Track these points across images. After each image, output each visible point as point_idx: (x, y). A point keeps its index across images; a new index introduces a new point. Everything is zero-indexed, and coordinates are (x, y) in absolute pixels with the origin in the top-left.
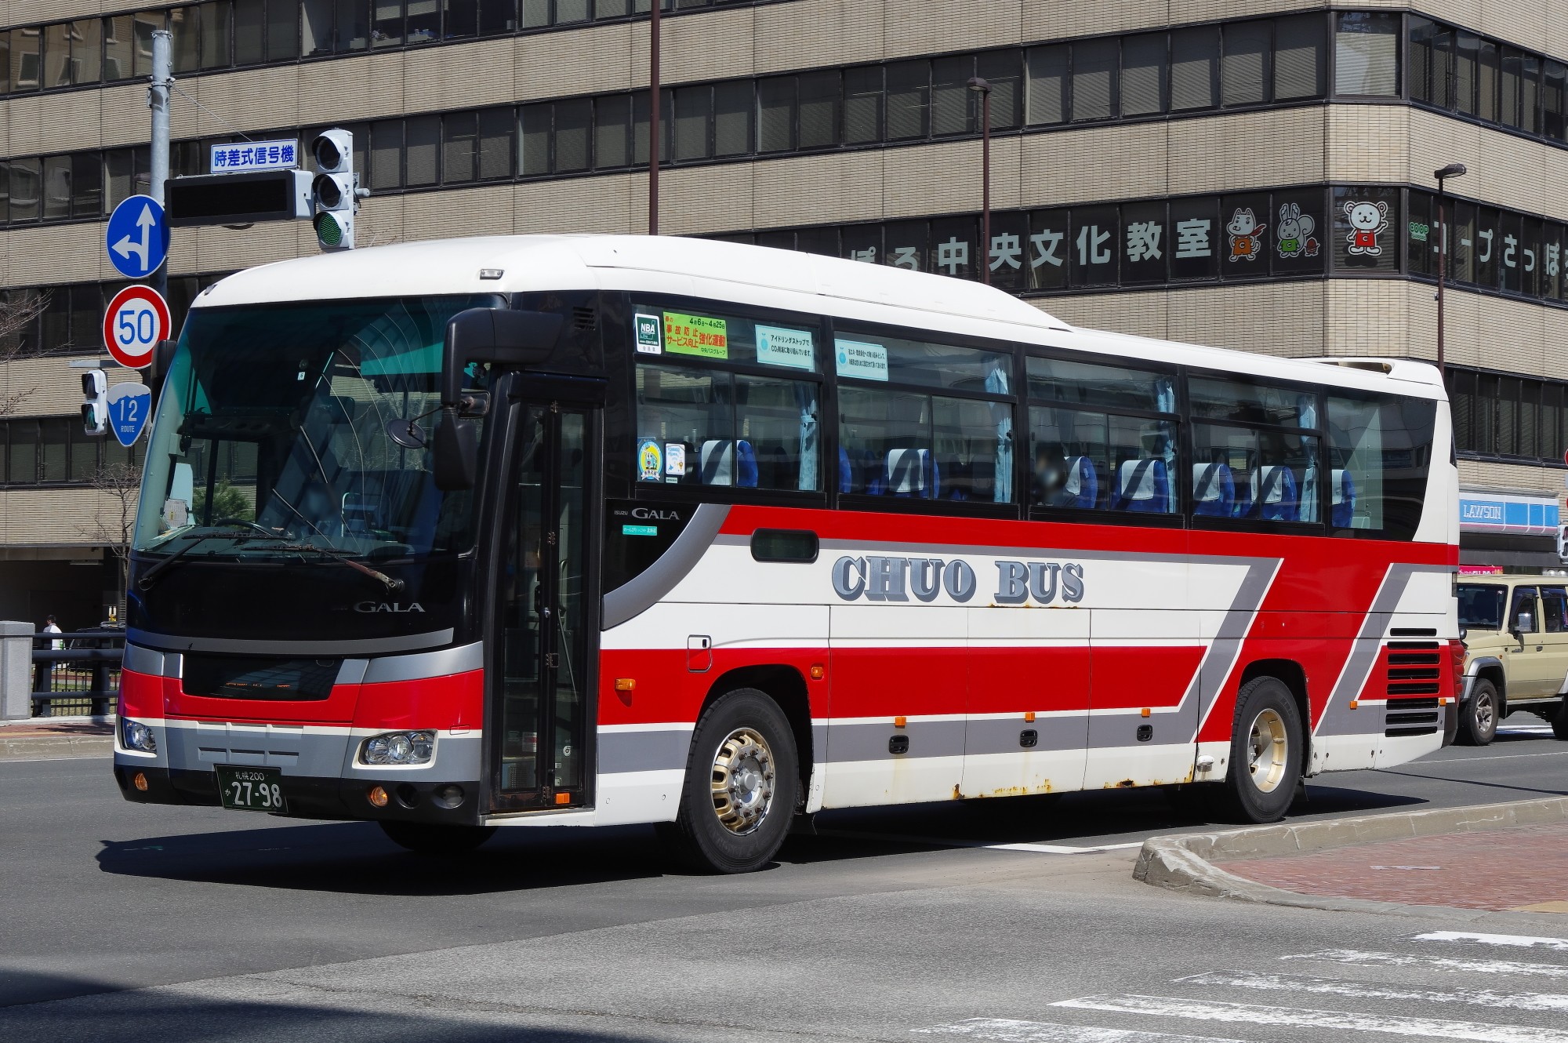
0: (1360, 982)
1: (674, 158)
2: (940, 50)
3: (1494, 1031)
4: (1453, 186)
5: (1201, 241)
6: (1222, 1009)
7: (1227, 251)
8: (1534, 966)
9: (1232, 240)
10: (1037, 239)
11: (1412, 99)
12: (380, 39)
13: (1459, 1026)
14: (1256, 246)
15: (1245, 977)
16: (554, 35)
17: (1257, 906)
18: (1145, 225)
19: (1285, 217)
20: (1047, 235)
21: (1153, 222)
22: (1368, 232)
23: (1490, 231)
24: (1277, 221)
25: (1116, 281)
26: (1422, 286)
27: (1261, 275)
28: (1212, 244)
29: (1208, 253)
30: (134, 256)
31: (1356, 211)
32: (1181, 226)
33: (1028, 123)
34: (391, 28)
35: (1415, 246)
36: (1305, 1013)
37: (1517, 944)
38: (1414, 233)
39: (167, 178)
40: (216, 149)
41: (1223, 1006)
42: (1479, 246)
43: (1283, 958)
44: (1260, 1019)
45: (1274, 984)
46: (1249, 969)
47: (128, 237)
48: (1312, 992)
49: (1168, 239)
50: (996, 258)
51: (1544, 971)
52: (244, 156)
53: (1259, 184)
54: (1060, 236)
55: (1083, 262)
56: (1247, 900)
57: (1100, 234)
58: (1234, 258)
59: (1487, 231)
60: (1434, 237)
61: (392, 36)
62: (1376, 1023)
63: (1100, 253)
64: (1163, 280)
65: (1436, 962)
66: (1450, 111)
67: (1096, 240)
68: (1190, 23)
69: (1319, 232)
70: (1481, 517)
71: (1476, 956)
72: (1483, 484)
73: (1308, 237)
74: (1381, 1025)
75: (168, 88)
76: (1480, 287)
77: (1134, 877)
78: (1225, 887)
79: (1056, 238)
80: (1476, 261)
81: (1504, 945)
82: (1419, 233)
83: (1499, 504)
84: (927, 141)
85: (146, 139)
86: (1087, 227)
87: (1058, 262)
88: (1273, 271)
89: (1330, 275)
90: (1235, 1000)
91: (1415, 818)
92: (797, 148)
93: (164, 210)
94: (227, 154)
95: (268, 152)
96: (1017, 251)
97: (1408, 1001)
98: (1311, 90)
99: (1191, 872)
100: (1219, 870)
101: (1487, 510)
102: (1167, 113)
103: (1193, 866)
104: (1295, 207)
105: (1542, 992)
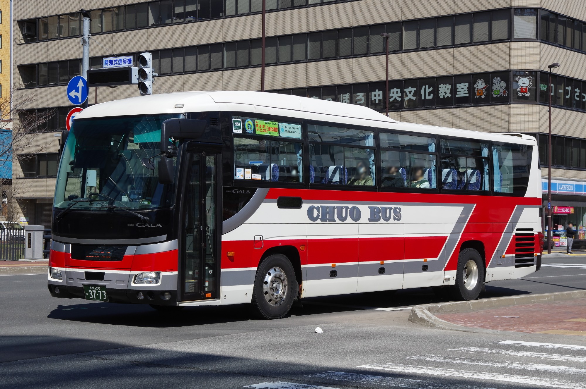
0: (472, 359)
1: (278, 62)
2: (372, 23)
3: (513, 377)
4: (554, 71)
5: (465, 91)
6: (418, 369)
7: (474, 94)
8: (537, 353)
9: (476, 90)
10: (407, 90)
11: (541, 40)
12: (176, 20)
13: (501, 376)
14: (485, 92)
15: (431, 357)
16: (237, 18)
17: (447, 331)
18: (445, 85)
19: (495, 82)
20: (410, 89)
21: (448, 84)
22: (525, 87)
23: (570, 87)
24: (492, 84)
25: (435, 105)
26: (544, 107)
27: (486, 103)
28: (469, 92)
29: (467, 95)
30: (76, 97)
31: (521, 80)
32: (458, 85)
33: (404, 49)
34: (180, 16)
35: (542, 92)
36: (448, 370)
37: (534, 346)
38: (542, 88)
39: (88, 69)
40: (105, 59)
41: (419, 368)
42: (566, 92)
43: (448, 350)
44: (431, 372)
45: (441, 360)
46: (434, 354)
47: (74, 90)
48: (453, 363)
49: (453, 90)
50: (392, 97)
51: (540, 356)
52: (115, 62)
53: (486, 70)
54: (415, 89)
55: (423, 98)
56: (444, 329)
57: (429, 88)
58: (477, 97)
59: (568, 87)
60: (549, 89)
61: (180, 19)
62: (472, 374)
63: (429, 95)
64: (452, 105)
65: (502, 352)
66: (555, 44)
67: (428, 91)
68: (462, 13)
69: (508, 88)
70: (565, 189)
71: (518, 350)
72: (566, 177)
73: (503, 89)
74: (473, 375)
75: (89, 38)
76: (566, 107)
77: (409, 320)
78: (437, 323)
79: (414, 90)
80: (565, 98)
81: (529, 346)
82: (543, 88)
83: (573, 185)
84: (368, 55)
85: (81, 57)
86: (425, 86)
87: (414, 98)
88: (491, 101)
89: (511, 103)
90: (425, 365)
91: (516, 299)
92: (322, 58)
93: (87, 81)
94: (109, 61)
95: (123, 61)
96: (400, 94)
97: (487, 366)
98: (506, 37)
99: (426, 318)
100: (436, 317)
101: (568, 187)
102: (454, 45)
103: (427, 316)
104: (499, 79)
105: (536, 363)
